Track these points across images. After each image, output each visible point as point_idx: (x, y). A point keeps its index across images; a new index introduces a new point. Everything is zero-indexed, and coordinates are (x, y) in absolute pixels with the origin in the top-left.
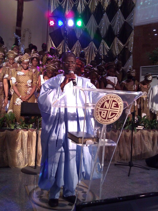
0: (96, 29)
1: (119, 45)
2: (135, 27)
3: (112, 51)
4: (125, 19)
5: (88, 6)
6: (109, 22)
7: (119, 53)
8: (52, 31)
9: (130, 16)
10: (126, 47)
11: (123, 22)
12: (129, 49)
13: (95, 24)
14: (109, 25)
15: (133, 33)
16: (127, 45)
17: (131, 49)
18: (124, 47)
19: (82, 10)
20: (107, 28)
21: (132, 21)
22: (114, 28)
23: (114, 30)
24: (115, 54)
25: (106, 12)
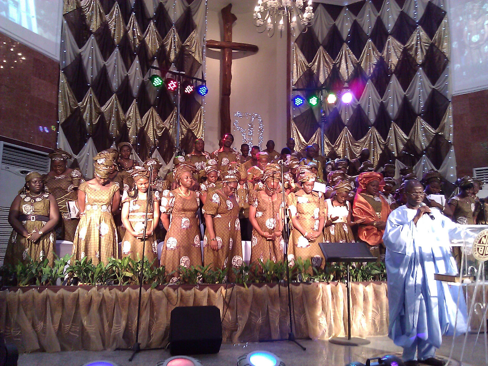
0: (379, 105)
1: (425, 131)
2: (453, 98)
3: (414, 142)
4: (433, 85)
5: (359, 64)
6: (403, 92)
7: (427, 145)
9: (442, 78)
10: (440, 134)
11: (429, 90)
12: (447, 136)
13: (375, 97)
14: (403, 96)
15: (450, 108)
16: (442, 130)
17: (450, 137)
18: (437, 134)
19: (348, 72)
20: (400, 101)
21: (446, 87)
22: (413, 101)
23: (413, 104)
24: (419, 147)
25: (396, 74)
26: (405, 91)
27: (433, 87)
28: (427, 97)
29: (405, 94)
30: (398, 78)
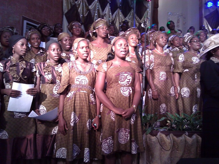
8: (208, 14)
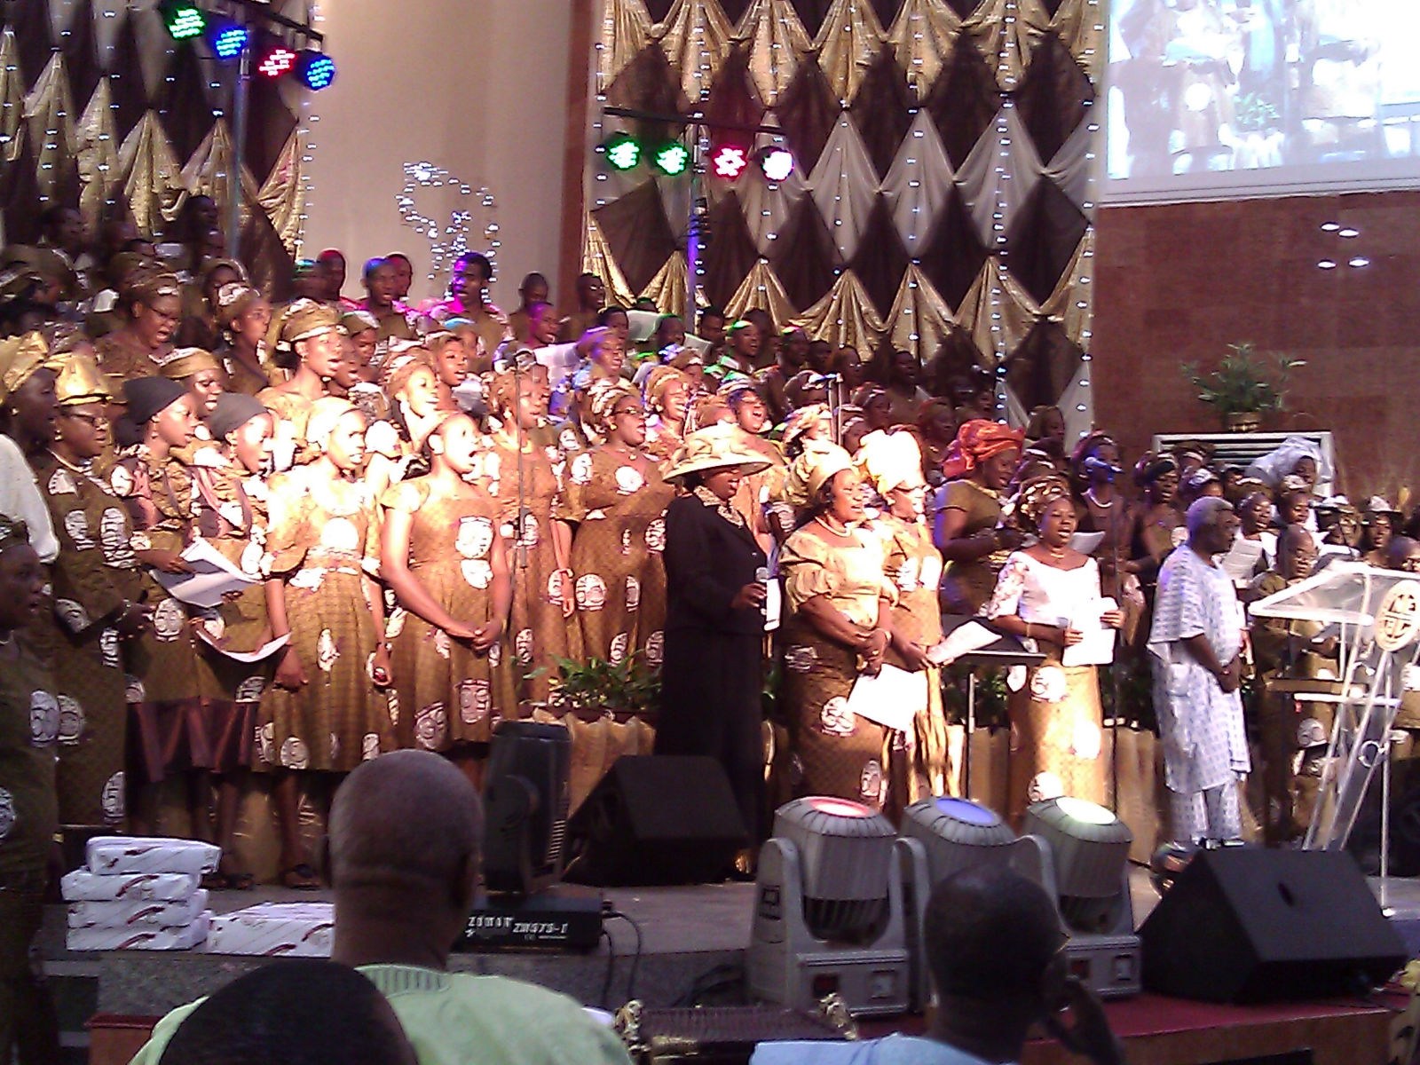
0: (870, 202)
3: (971, 335)
4: (1045, 163)
6: (948, 170)
7: (1013, 348)
10: (1052, 318)
11: (1032, 180)
12: (1072, 327)
14: (948, 185)
15: (1089, 242)
16: (1061, 307)
18: (1044, 317)
22: (978, 206)
24: (986, 352)
25: (931, 111)
26: (955, 170)
27: (1044, 171)
28: (1021, 199)
29: (955, 178)
30: (937, 122)
